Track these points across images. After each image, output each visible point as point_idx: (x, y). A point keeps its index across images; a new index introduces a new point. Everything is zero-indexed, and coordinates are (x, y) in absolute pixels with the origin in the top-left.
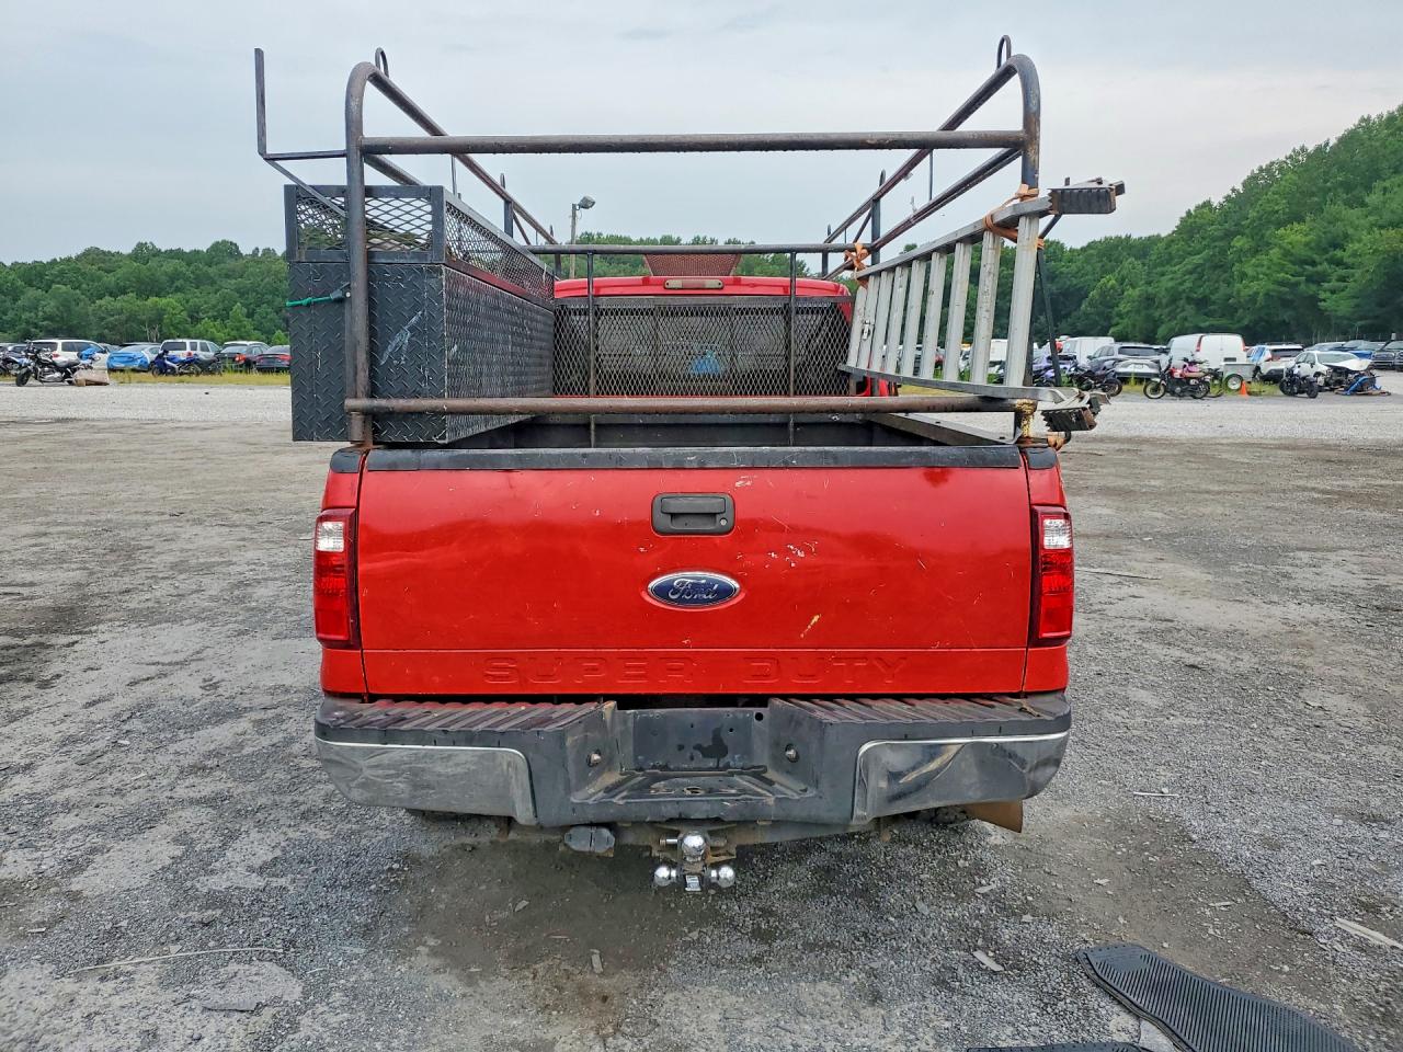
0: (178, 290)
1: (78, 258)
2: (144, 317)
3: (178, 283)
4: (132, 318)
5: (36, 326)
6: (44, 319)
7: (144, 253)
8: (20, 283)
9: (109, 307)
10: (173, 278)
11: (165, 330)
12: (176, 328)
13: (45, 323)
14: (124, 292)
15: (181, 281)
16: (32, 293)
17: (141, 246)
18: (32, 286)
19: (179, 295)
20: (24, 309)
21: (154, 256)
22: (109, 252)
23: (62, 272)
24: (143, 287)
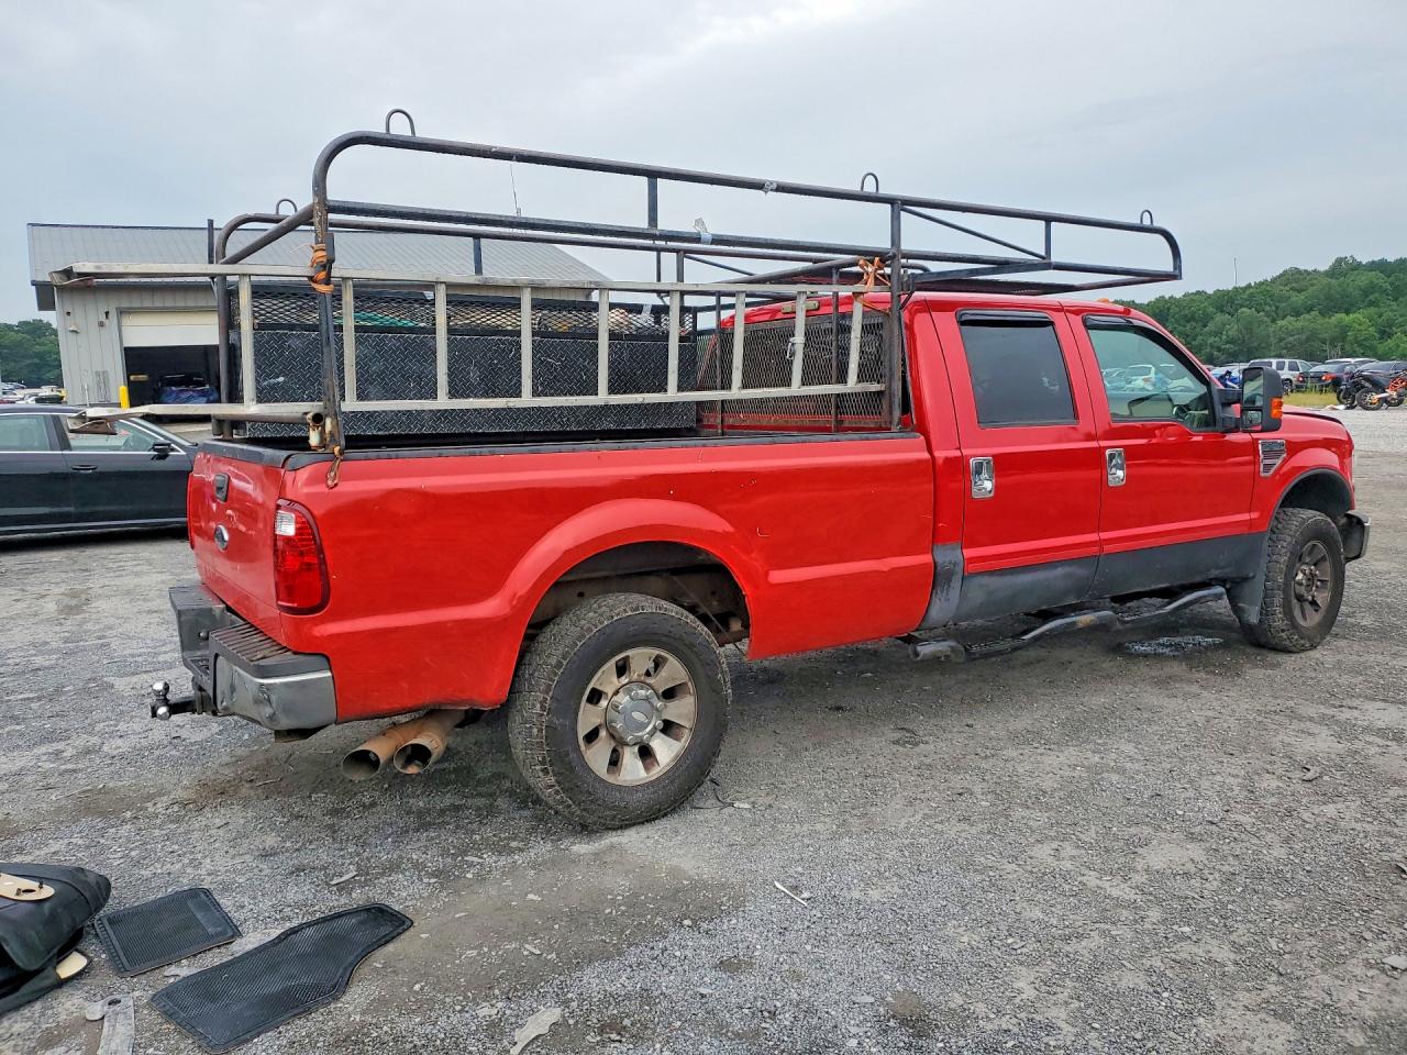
0: (1371, 304)
1: (1274, 280)
2: (1326, 335)
3: (1372, 297)
4: (1313, 336)
5: (1219, 350)
6: (1227, 342)
7: (1343, 268)
8: (1211, 309)
9: (1290, 328)
10: (1366, 292)
11: (1347, 347)
12: (1360, 345)
13: (1227, 346)
14: (1309, 310)
15: (1377, 295)
16: (1220, 318)
17: (1339, 261)
18: (1222, 311)
19: (1372, 310)
20: (1210, 334)
21: (1353, 270)
22: (1306, 271)
23: (1252, 295)
24: (1332, 304)
